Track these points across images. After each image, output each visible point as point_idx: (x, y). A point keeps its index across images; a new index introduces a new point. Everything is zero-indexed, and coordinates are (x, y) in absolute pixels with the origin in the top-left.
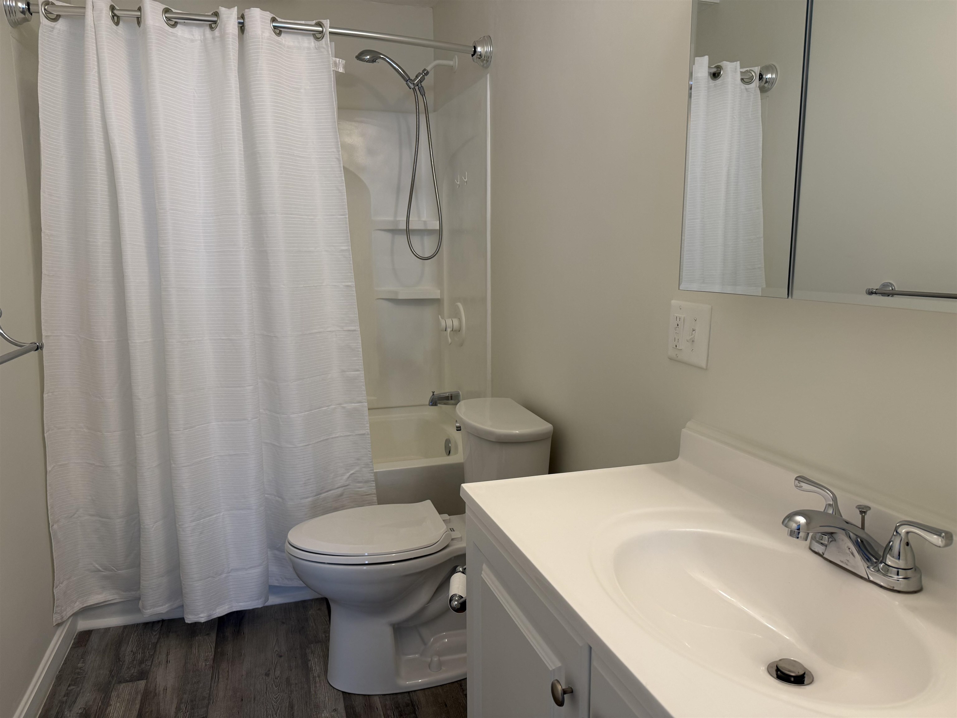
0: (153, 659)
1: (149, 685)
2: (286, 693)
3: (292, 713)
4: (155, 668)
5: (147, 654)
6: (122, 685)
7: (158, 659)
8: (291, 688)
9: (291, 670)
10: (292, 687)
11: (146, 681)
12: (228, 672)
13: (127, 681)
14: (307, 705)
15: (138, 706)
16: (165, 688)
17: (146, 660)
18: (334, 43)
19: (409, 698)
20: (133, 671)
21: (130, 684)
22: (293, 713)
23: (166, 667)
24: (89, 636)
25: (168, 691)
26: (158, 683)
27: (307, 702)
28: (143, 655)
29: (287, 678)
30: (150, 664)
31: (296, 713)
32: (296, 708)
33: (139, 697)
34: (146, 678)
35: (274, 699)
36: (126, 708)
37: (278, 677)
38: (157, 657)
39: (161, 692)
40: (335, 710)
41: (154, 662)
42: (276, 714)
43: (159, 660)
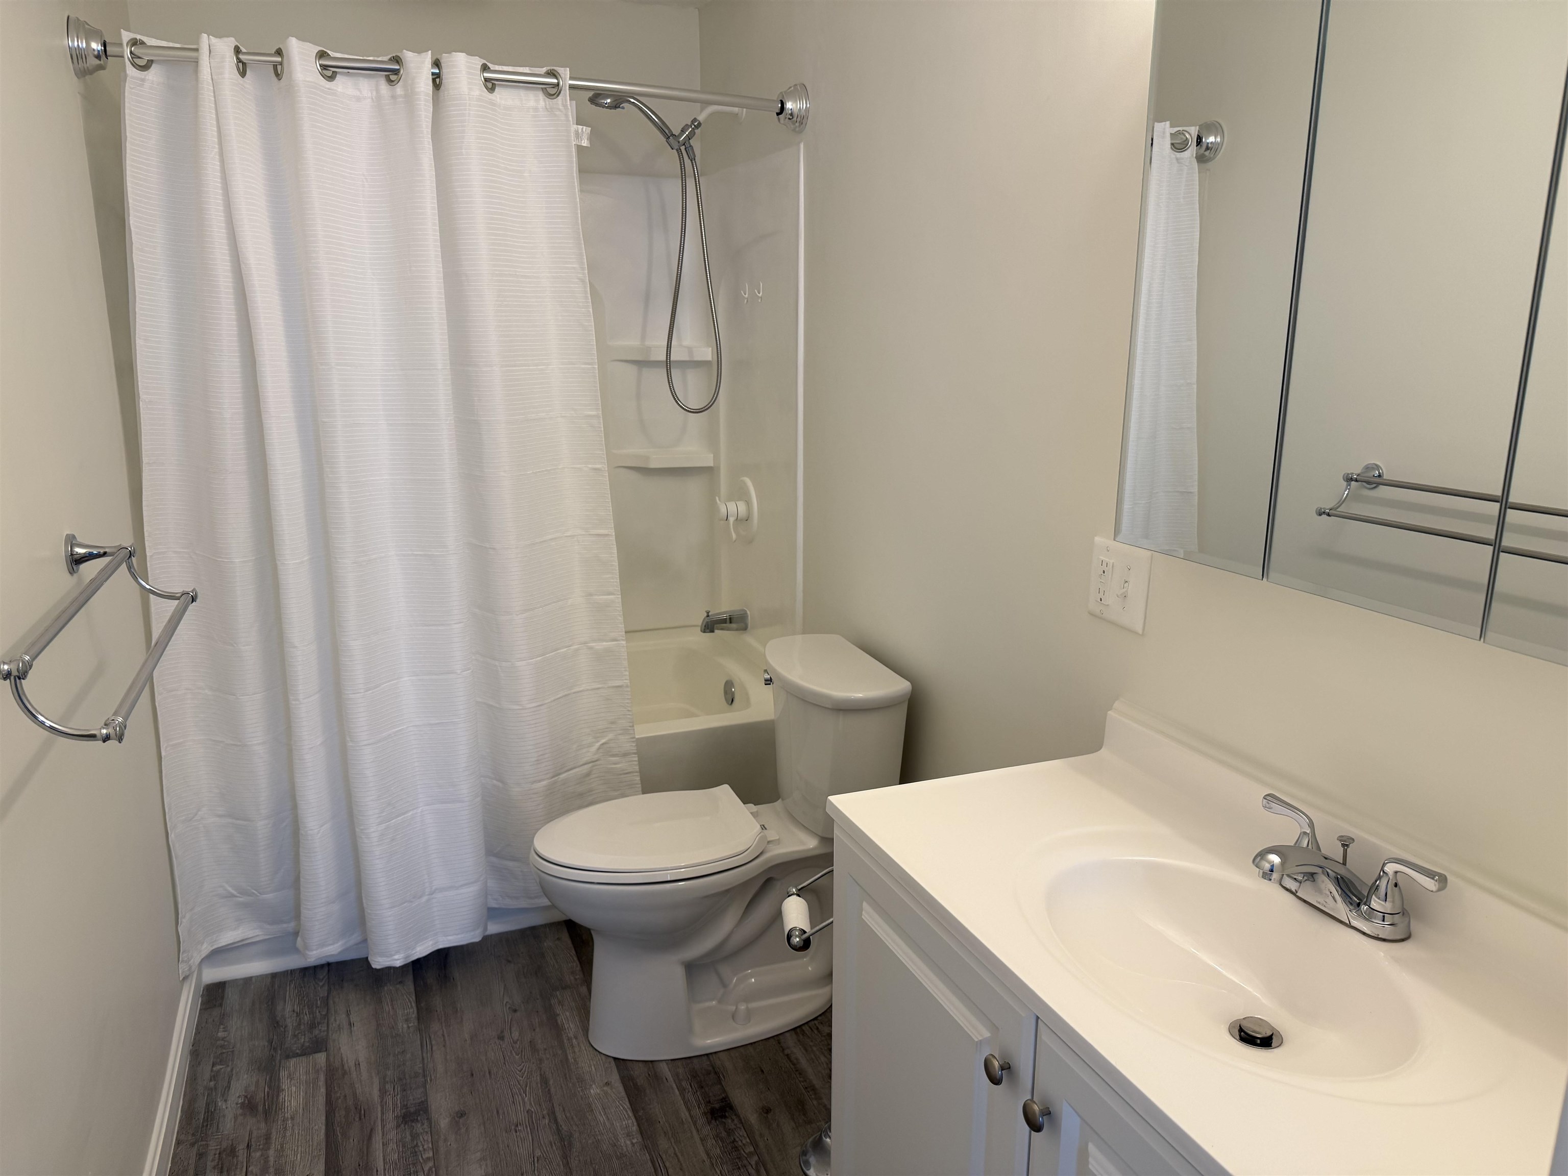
0: (328, 1022)
1: (332, 1060)
2: (533, 1063)
3: (547, 1089)
4: (334, 1035)
5: (318, 1014)
6: (293, 1061)
7: (335, 1020)
8: (538, 1055)
9: (534, 1030)
10: (540, 1054)
11: (326, 1054)
12: (443, 1036)
13: (297, 1055)
14: (566, 1078)
15: (323, 1090)
16: (357, 1063)
17: (319, 1023)
18: (575, 102)
19: (709, 1063)
20: (303, 1041)
21: (304, 1059)
22: (549, 1090)
23: (351, 1032)
24: (223, 991)
25: (362, 1067)
26: (344, 1056)
27: (565, 1075)
28: (311, 1016)
29: (530, 1042)
30: (326, 1028)
31: (553, 1090)
32: (551, 1082)
33: (322, 1077)
34: (325, 1049)
35: (518, 1072)
36: (306, 1093)
37: (518, 1040)
38: (334, 1017)
39: (353, 1068)
40: (607, 1084)
41: (330, 1026)
42: (525, 1092)
43: (338, 1023)
